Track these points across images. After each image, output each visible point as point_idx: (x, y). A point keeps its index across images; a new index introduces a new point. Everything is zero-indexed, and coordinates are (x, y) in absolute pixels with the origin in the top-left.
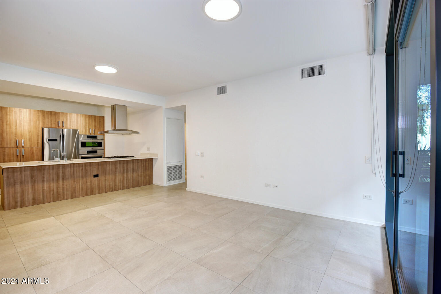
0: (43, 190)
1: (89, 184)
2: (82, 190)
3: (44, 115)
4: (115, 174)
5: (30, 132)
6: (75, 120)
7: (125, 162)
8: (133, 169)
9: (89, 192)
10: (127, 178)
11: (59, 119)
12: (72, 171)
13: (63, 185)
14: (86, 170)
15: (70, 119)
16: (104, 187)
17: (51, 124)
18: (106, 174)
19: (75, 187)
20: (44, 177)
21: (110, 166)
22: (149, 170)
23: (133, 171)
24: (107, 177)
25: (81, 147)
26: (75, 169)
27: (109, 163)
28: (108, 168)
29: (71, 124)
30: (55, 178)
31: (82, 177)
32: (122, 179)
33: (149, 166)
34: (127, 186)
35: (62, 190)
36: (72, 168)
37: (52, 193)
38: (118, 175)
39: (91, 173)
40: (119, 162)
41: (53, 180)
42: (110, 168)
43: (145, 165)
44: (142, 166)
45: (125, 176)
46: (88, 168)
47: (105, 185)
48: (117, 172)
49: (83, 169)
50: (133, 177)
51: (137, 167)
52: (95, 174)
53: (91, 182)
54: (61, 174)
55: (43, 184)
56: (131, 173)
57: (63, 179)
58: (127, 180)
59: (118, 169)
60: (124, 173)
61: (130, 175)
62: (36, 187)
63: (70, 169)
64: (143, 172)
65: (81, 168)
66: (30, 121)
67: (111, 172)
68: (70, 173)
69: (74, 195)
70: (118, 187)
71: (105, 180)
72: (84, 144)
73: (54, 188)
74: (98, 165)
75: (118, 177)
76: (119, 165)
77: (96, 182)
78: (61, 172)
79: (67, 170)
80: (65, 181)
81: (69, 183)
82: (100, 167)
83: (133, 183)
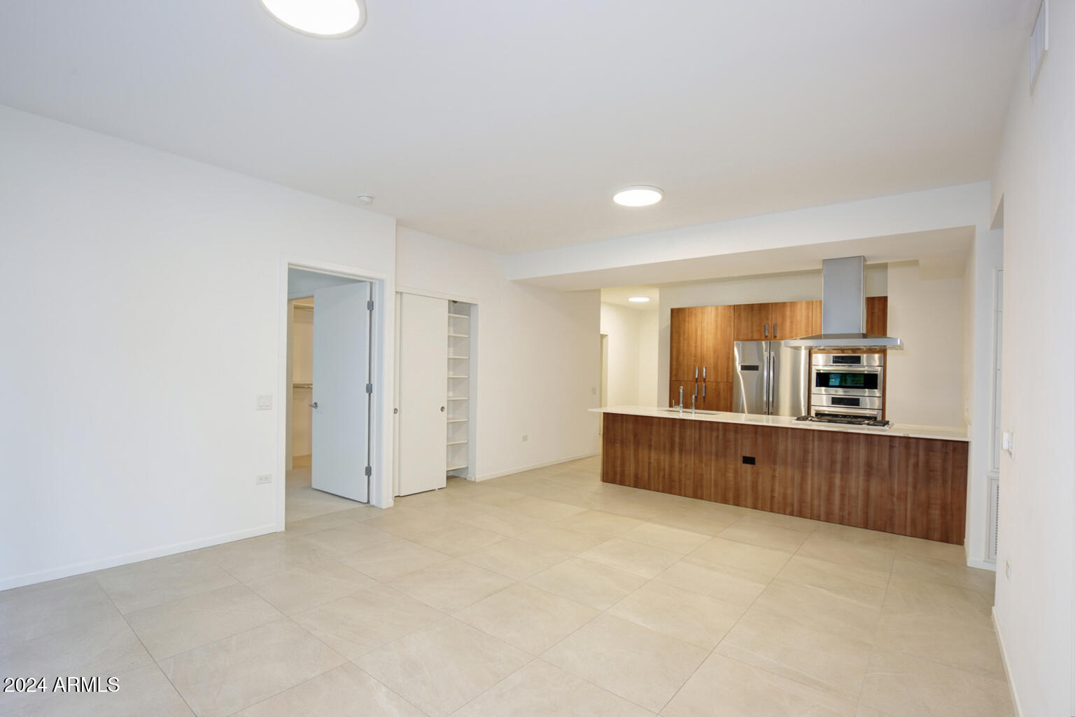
0: (650, 463)
1: (730, 475)
2: (716, 485)
3: (739, 315)
4: (803, 466)
5: (715, 351)
6: (803, 318)
7: (840, 437)
8: (869, 465)
9: (731, 496)
10: (843, 488)
11: (767, 319)
12: (697, 436)
13: (680, 462)
14: (726, 441)
15: (792, 317)
16: (768, 496)
17: (752, 332)
18: (774, 462)
19: (702, 475)
20: (651, 440)
21: (789, 440)
22: (944, 481)
23: (869, 473)
24: (779, 470)
25: (817, 386)
26: (703, 432)
27: (787, 433)
28: (781, 448)
29: (794, 327)
30: (668, 445)
31: (717, 455)
32: (824, 489)
33: (944, 470)
34: (843, 516)
35: (677, 474)
36: (698, 432)
37: (662, 474)
38: (813, 475)
39: (736, 451)
40: (816, 434)
41: (664, 447)
42: (786, 447)
43: (927, 462)
44: (912, 461)
45: (837, 481)
46: (731, 436)
47: (772, 491)
48: (810, 464)
49: (721, 436)
50: (867, 493)
51: (886, 463)
52: (748, 455)
53: (736, 472)
54: (677, 439)
55: (650, 452)
56: (861, 478)
57: (681, 451)
58: (843, 496)
59: (813, 456)
60: (832, 470)
61: (856, 483)
62: (640, 456)
63: (693, 431)
64: (915, 487)
65: (715, 434)
66: (716, 328)
67: (789, 459)
68: (693, 440)
69: (699, 491)
70: (812, 509)
71: (773, 477)
72: (823, 379)
73: (665, 466)
74: (756, 433)
75: (812, 480)
76: (816, 443)
77: (749, 477)
78: (677, 434)
79: (688, 432)
80: (684, 456)
81: (690, 461)
82: (760, 439)
83: (866, 513)
